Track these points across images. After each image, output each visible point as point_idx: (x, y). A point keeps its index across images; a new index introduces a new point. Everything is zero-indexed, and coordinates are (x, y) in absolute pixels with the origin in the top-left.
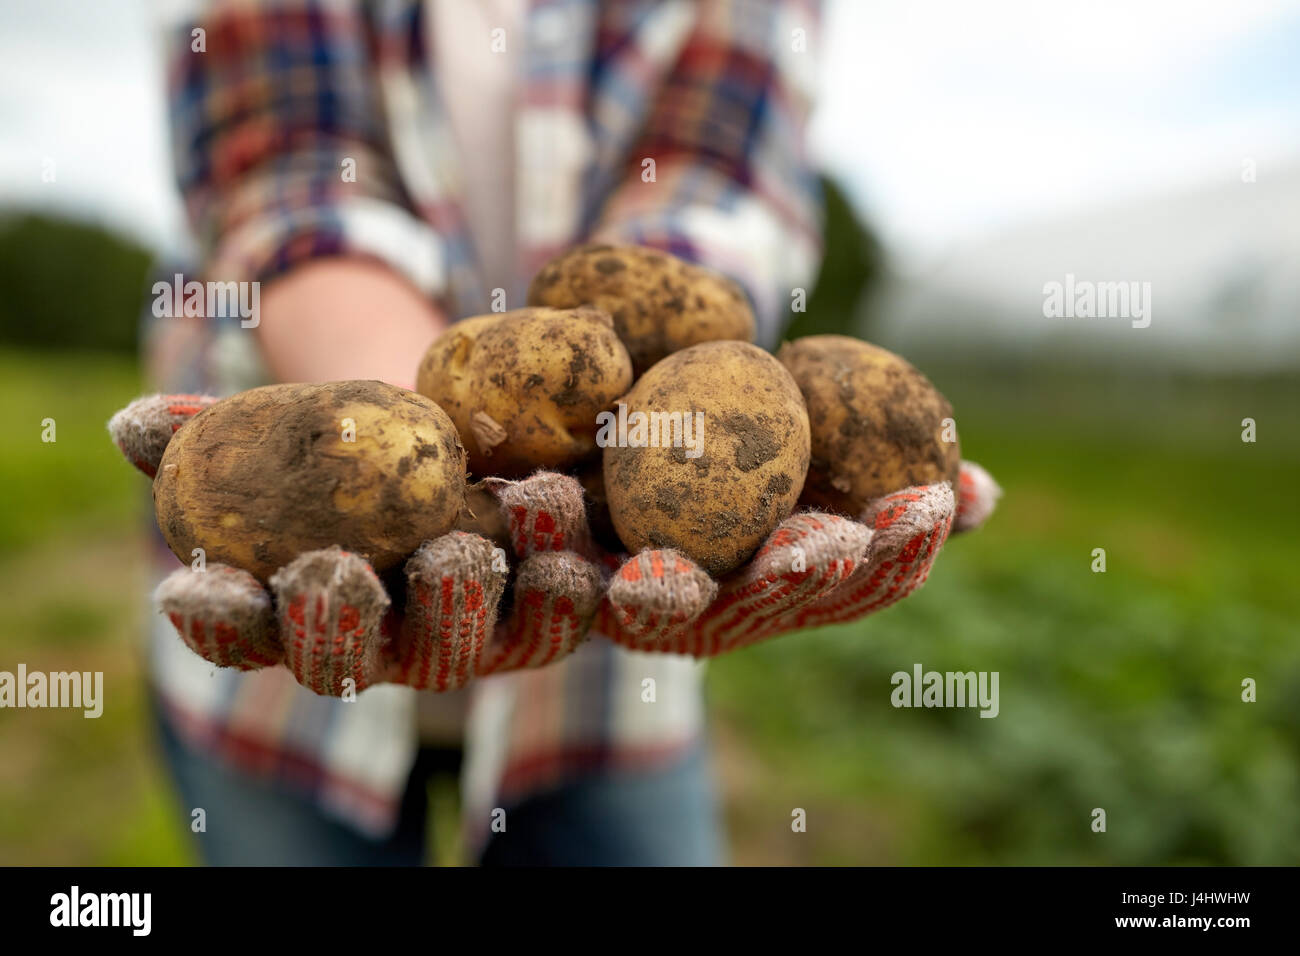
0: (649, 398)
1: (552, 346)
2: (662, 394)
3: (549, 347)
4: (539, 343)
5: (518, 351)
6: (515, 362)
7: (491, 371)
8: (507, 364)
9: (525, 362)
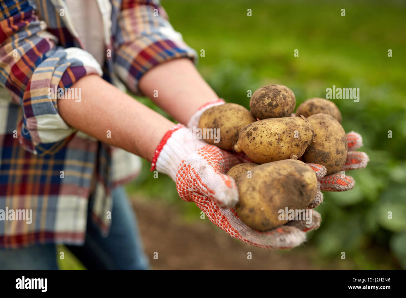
0: (325, 139)
1: (309, 133)
2: (328, 138)
3: (308, 133)
4: (305, 133)
5: (301, 136)
6: (301, 139)
7: (294, 143)
8: (299, 140)
9: (303, 139)
